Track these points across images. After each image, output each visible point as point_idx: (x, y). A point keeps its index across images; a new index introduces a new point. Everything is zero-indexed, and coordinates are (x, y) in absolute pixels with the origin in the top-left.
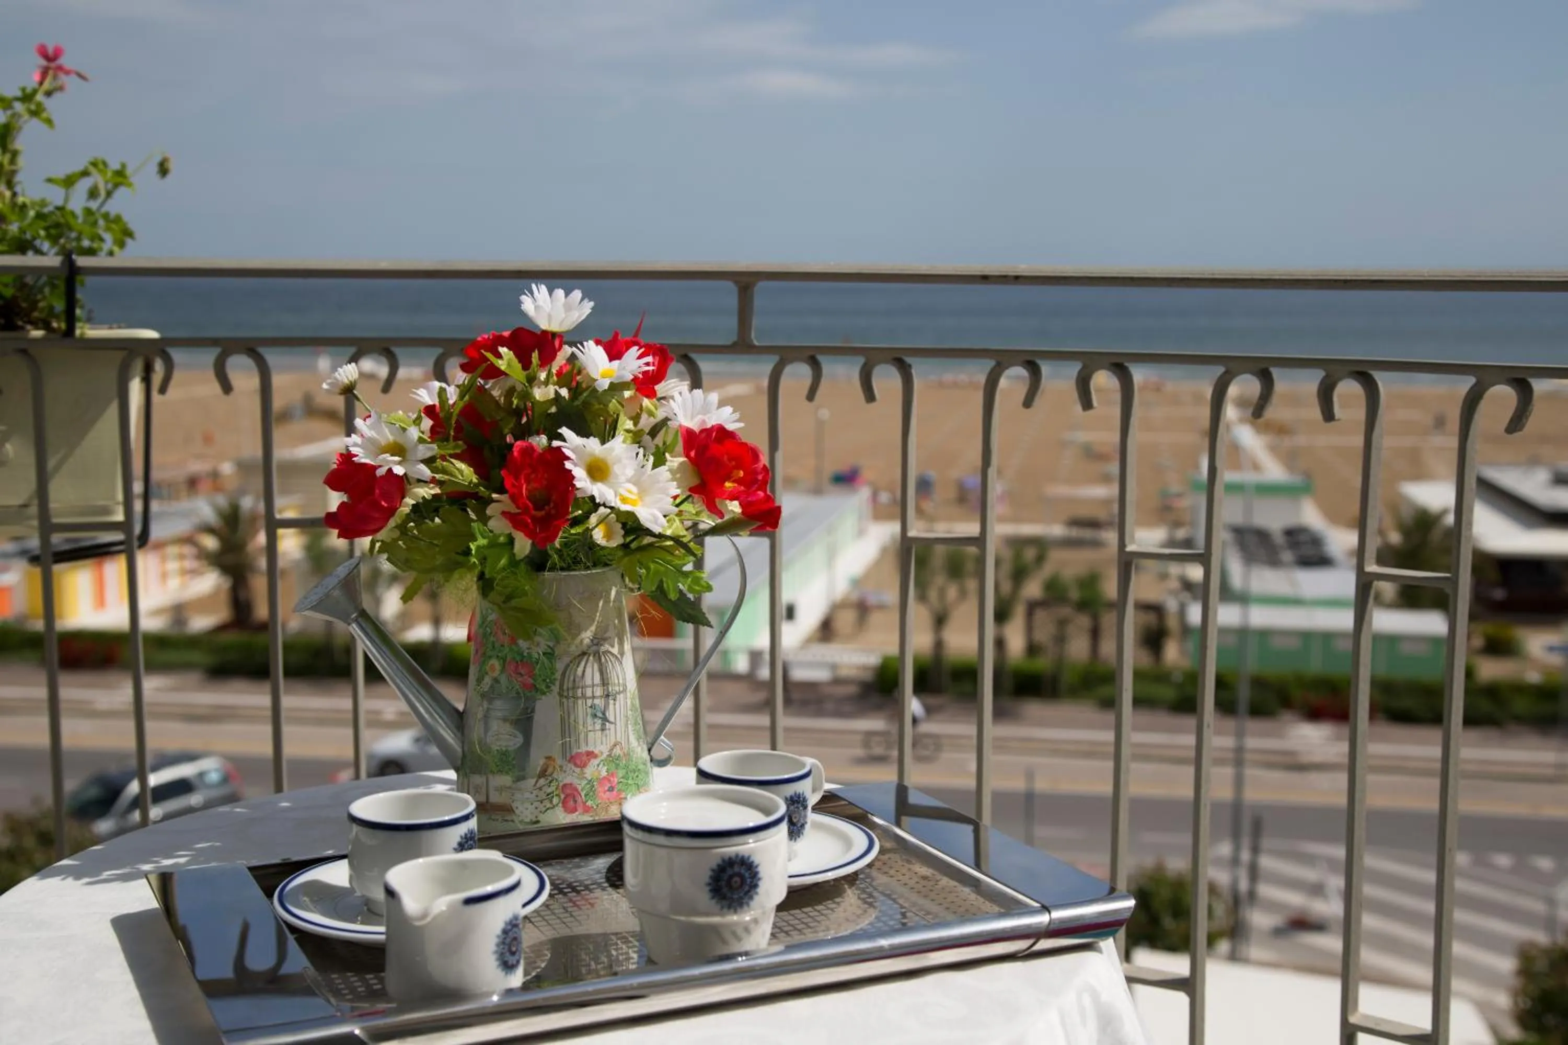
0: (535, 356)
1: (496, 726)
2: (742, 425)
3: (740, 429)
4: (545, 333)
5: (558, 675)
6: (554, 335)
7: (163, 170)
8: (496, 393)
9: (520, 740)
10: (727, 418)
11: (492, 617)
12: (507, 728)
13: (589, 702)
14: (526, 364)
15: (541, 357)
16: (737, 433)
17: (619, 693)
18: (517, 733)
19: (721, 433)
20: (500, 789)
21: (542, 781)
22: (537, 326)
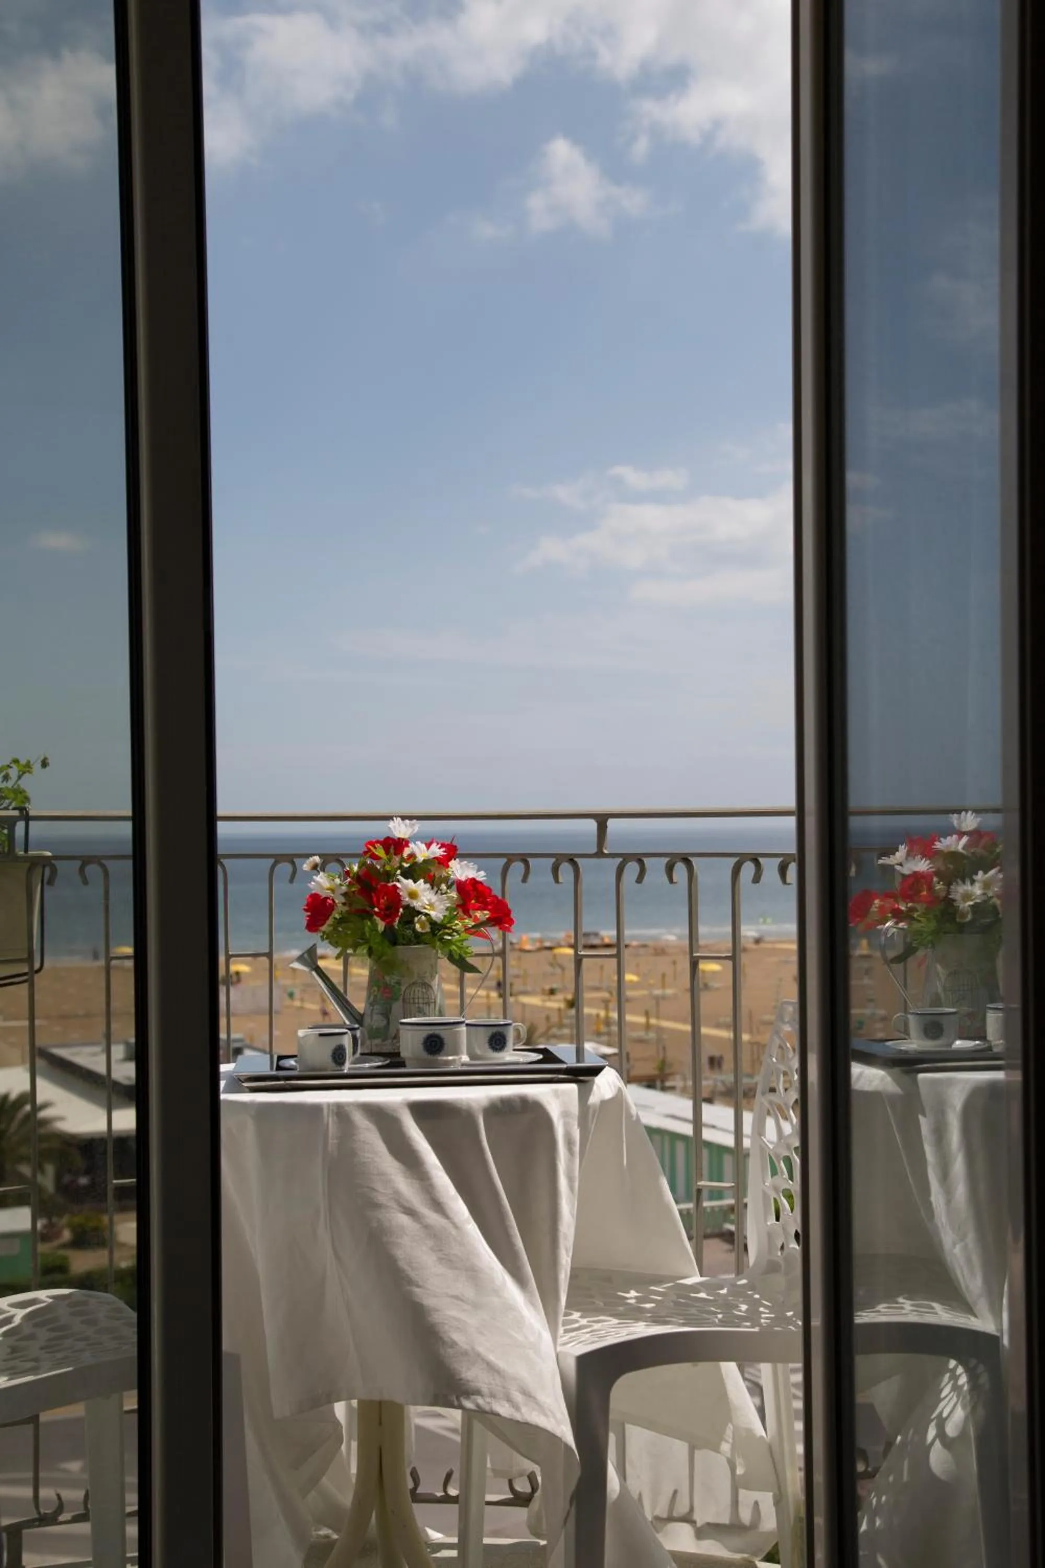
0: (392, 850)
1: (375, 1017)
2: (485, 878)
3: (484, 880)
4: (399, 839)
5: (402, 993)
6: (403, 839)
7: (44, 764)
8: (378, 867)
9: (385, 1022)
10: (481, 876)
11: (375, 968)
12: (380, 1017)
13: (417, 1005)
14: (387, 852)
15: (395, 849)
16: (483, 882)
17: (432, 1002)
18: (384, 1019)
19: (473, 882)
20: (377, 1045)
21: (395, 1041)
22: (394, 836)
